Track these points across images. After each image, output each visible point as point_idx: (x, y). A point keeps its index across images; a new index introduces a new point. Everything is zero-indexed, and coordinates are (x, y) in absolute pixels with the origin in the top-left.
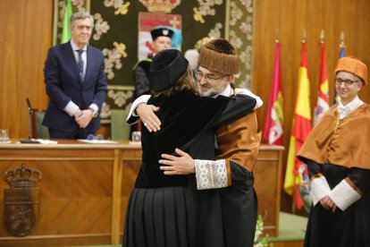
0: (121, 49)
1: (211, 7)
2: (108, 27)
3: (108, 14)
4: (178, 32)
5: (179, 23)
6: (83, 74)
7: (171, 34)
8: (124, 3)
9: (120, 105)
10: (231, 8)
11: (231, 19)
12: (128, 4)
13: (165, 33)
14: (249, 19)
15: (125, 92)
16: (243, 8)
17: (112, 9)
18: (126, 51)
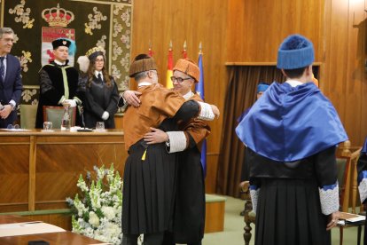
0: (27, 56)
1: (98, 23)
2: (17, 39)
3: (18, 28)
4: (73, 42)
5: (73, 35)
6: (4, 77)
7: (68, 44)
8: (30, 20)
9: (27, 101)
10: (114, 23)
11: (114, 32)
12: (33, 20)
13: (65, 43)
14: (127, 32)
15: (31, 90)
16: (123, 23)
17: (21, 24)
18: (31, 57)
